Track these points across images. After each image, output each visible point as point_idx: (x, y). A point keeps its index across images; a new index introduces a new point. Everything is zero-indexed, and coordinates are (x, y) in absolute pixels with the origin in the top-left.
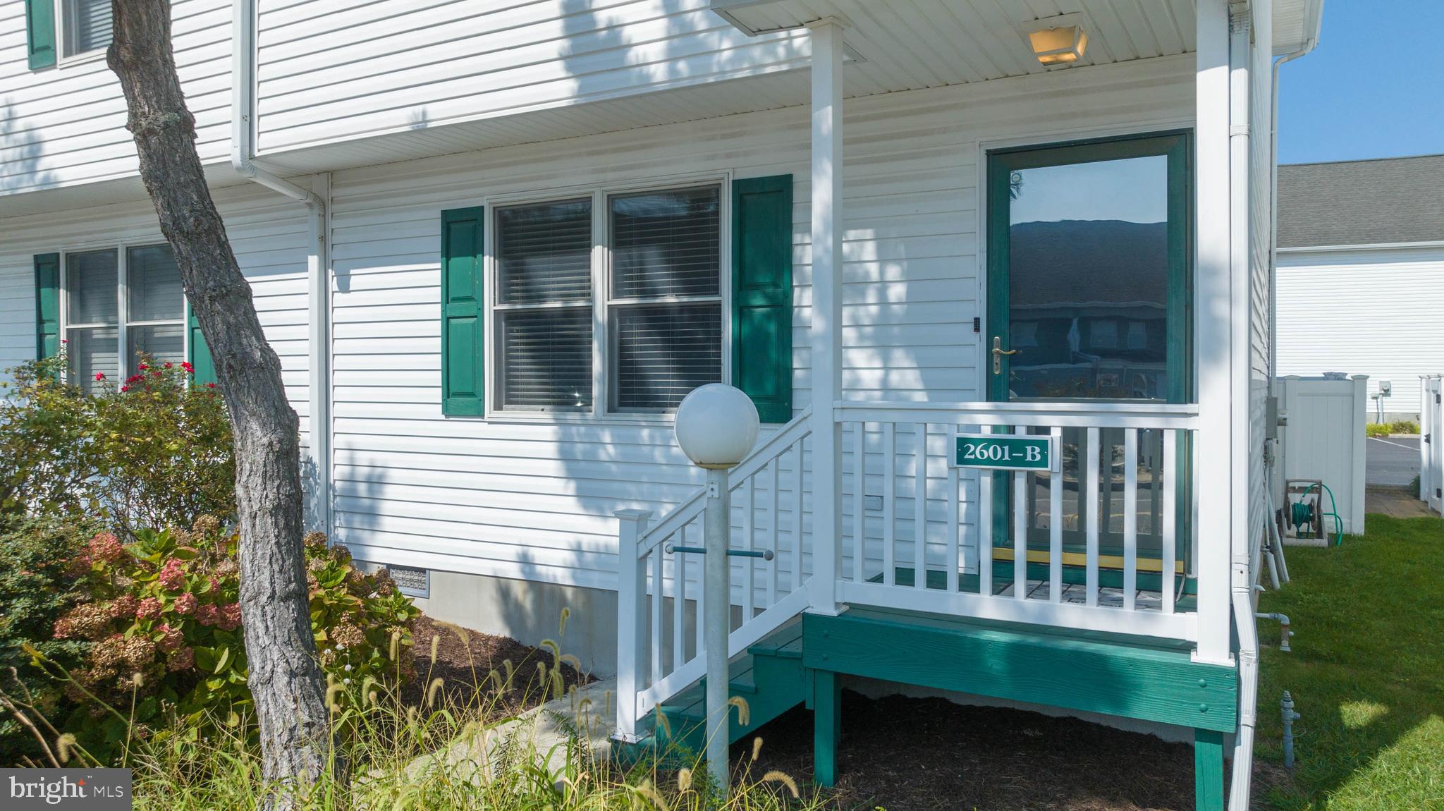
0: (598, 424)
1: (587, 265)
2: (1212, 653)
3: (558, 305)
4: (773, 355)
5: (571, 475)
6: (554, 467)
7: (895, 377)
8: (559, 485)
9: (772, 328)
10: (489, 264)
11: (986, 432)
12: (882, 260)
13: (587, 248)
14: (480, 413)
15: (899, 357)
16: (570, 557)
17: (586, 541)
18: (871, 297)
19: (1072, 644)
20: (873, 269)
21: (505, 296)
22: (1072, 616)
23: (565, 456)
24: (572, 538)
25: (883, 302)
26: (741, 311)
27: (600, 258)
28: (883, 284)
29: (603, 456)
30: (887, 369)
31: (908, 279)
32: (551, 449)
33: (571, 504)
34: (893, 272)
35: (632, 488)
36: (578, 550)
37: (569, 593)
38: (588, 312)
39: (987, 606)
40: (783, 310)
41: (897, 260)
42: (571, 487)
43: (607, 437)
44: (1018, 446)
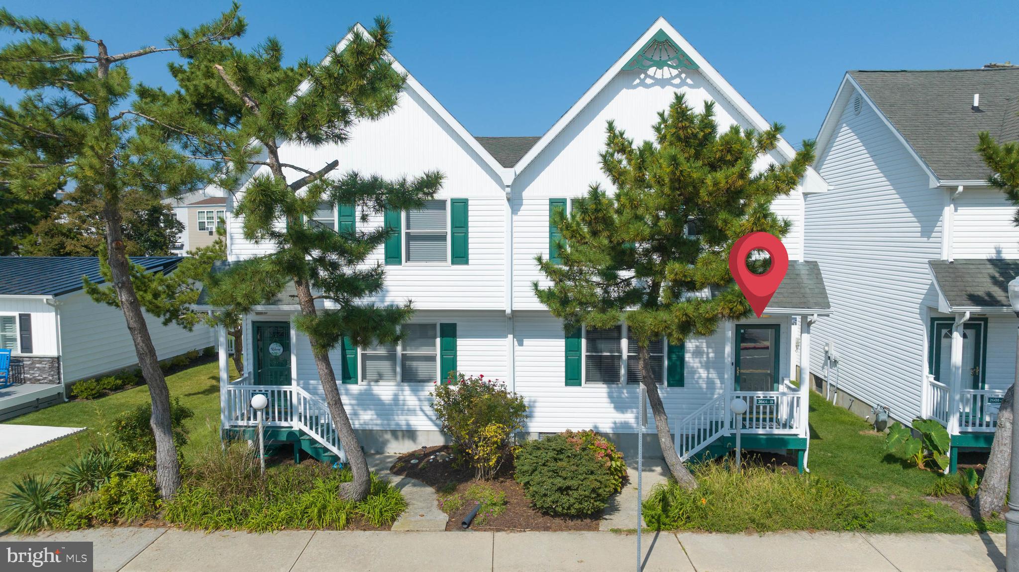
0: (623, 388)
1: (619, 343)
2: (802, 436)
3: (608, 354)
4: (679, 370)
5: (612, 402)
6: (607, 400)
7: (710, 376)
8: (608, 405)
9: (678, 363)
10: (584, 342)
11: (762, 398)
12: (708, 347)
13: (619, 338)
14: (580, 385)
15: (711, 371)
16: (612, 425)
17: (618, 420)
18: (705, 356)
19: (777, 437)
20: (705, 349)
21: (587, 351)
22: (776, 431)
23: (610, 396)
24: (613, 420)
25: (708, 357)
26: (669, 358)
27: (624, 343)
28: (708, 354)
29: (623, 396)
30: (708, 373)
31: (714, 352)
32: (605, 395)
33: (612, 410)
34: (710, 350)
35: (634, 405)
36: (615, 423)
37: (611, 435)
38: (620, 357)
39: (761, 431)
40: (682, 359)
41: (712, 348)
42: (612, 405)
43: (625, 391)
44: (769, 400)
